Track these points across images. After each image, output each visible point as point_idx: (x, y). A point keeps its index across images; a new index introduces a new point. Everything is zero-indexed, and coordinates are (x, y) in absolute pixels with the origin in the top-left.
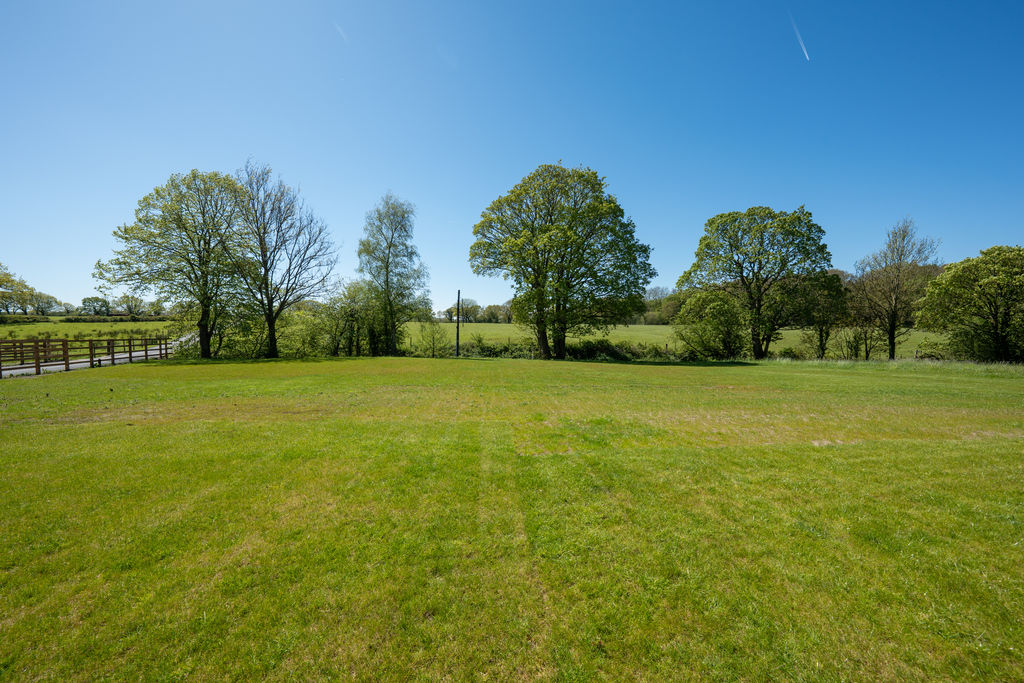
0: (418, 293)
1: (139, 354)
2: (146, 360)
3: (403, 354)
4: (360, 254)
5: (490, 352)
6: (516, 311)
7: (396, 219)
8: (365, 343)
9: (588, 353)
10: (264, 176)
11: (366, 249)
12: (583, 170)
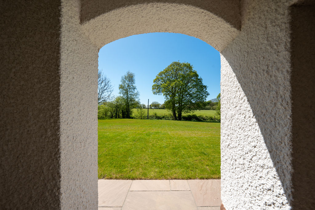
5: (159, 118)
6: (166, 105)
8: (121, 115)
9: (189, 118)
11: (121, 87)
12: (186, 63)
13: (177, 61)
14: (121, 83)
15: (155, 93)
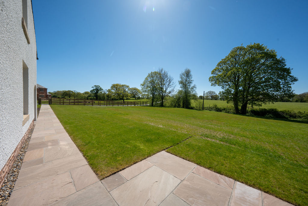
0: (194, 92)
1: (144, 105)
2: (146, 106)
3: (192, 108)
4: (179, 84)
5: (219, 110)
6: (225, 96)
7: (188, 74)
9: (262, 114)
10: (162, 70)
11: (181, 82)
12: (253, 44)
13: (240, 46)
14: (180, 80)
15: (212, 85)
